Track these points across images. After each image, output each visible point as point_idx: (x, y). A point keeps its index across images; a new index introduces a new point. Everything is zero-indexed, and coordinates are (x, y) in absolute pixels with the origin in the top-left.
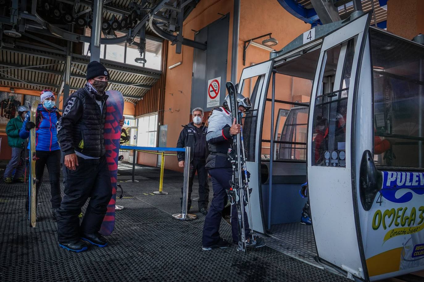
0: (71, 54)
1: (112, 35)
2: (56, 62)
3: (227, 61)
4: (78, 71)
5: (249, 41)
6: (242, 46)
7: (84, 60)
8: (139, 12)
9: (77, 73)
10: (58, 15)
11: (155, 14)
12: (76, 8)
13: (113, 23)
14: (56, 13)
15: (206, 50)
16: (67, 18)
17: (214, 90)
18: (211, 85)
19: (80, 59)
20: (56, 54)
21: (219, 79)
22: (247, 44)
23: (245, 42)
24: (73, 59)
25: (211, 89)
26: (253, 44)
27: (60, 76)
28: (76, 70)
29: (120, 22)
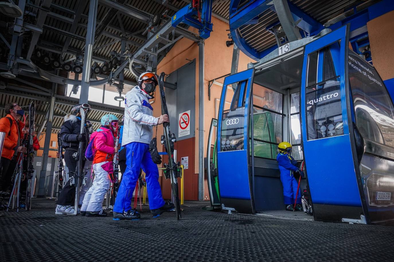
0: (55, 95)
1: (94, 78)
2: (41, 102)
3: (195, 97)
4: (60, 111)
5: (213, 81)
6: (207, 85)
7: (66, 101)
8: (119, 59)
9: (59, 113)
10: (47, 61)
11: (135, 58)
12: (63, 56)
13: (95, 69)
14: (46, 60)
15: (176, 90)
16: (55, 65)
17: (185, 122)
18: (181, 117)
19: (63, 100)
20: (42, 96)
21: (189, 112)
22: (211, 83)
23: (210, 82)
24: (57, 100)
25: (182, 121)
26: (215, 82)
27: (42, 116)
28: (59, 110)
29: (102, 67)
